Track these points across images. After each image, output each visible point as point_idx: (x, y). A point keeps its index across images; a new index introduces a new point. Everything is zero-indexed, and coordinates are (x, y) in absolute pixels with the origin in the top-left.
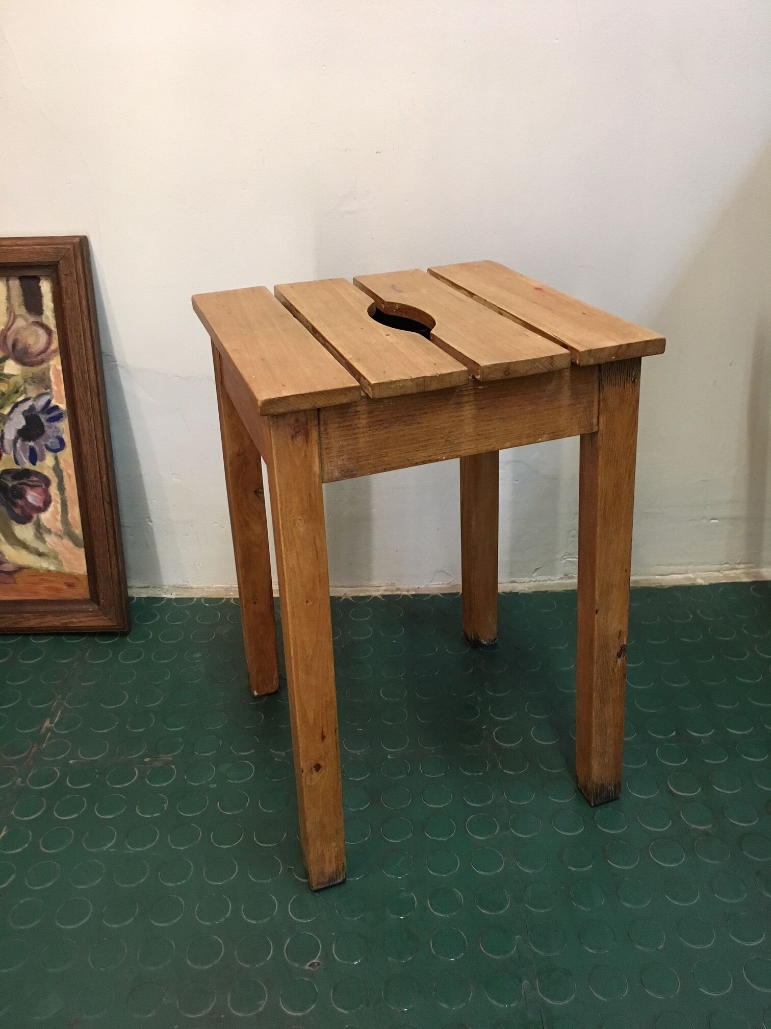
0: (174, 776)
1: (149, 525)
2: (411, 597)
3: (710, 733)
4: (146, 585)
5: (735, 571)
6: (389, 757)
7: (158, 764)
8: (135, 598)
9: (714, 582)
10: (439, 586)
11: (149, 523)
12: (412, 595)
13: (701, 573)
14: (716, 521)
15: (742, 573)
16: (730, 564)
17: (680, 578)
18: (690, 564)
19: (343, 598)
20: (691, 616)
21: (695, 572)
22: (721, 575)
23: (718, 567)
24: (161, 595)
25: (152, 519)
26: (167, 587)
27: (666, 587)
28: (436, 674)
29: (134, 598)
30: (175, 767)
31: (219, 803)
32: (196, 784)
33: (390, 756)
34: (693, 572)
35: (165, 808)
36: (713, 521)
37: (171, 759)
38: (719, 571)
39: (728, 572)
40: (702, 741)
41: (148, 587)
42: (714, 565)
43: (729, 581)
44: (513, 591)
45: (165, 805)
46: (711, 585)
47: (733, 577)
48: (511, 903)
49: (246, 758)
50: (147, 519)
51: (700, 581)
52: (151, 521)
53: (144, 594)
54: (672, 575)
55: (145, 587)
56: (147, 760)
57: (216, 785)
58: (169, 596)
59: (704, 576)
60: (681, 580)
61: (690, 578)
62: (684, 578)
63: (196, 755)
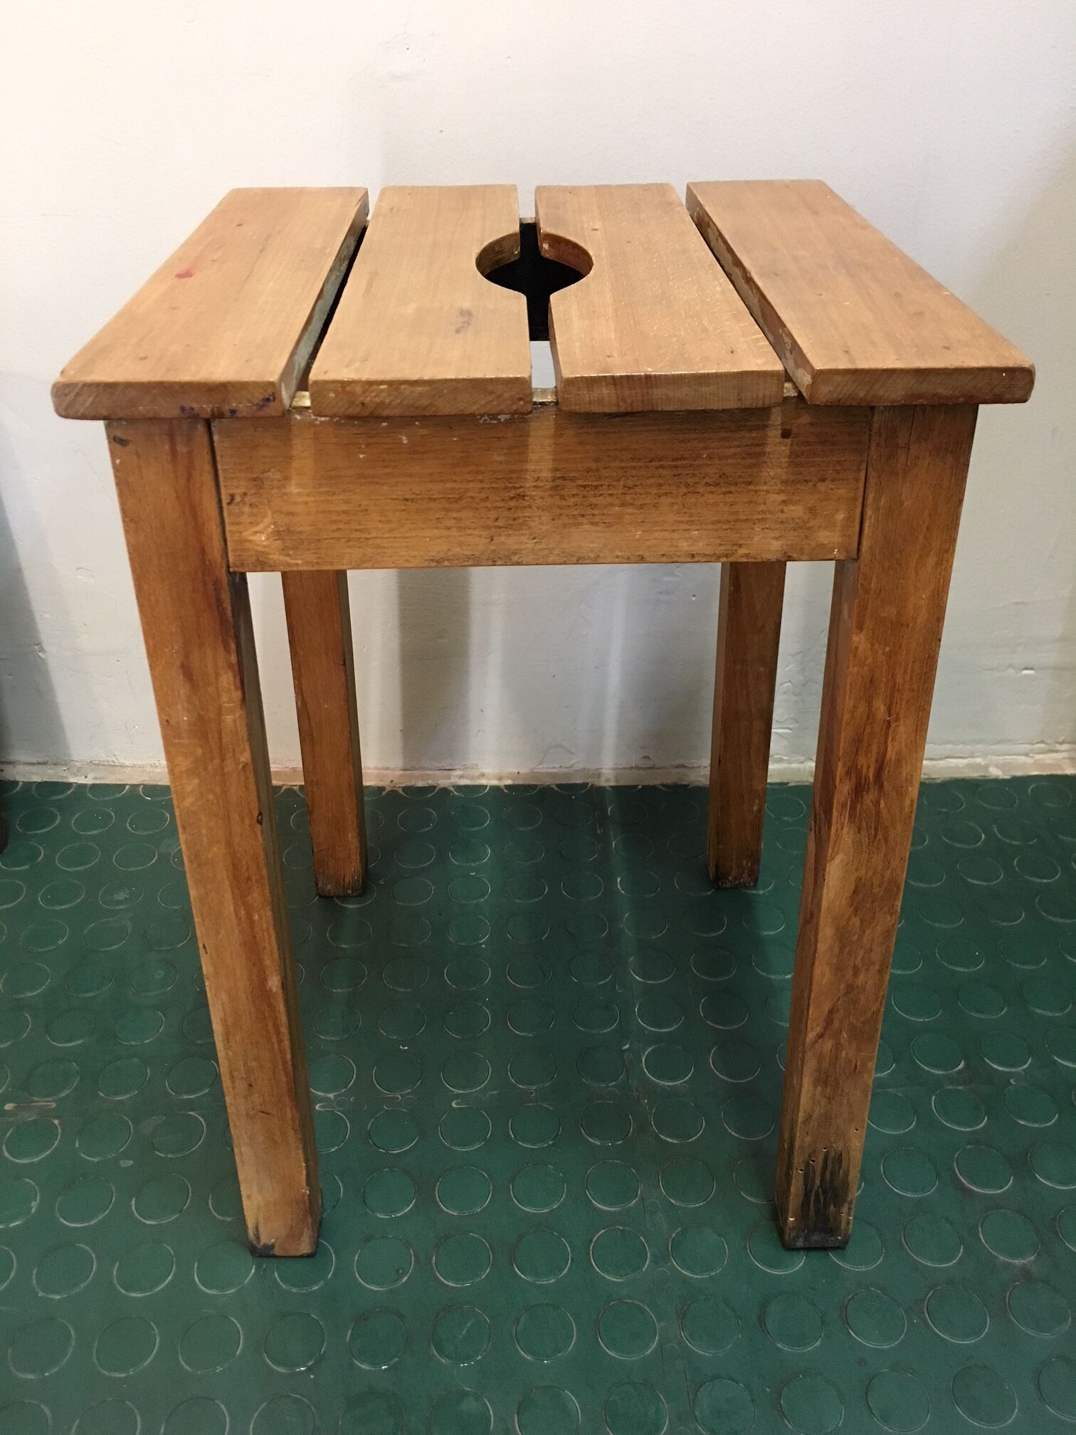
0: (57, 1142)
1: (40, 657)
2: (506, 791)
3: (1026, 1066)
4: (40, 760)
5: (1054, 755)
6: (454, 1105)
7: (31, 1117)
8: (21, 784)
9: (1019, 773)
10: (554, 770)
11: (40, 654)
12: (507, 787)
13: (997, 758)
14: (1031, 672)
15: (1064, 758)
16: (1046, 744)
17: (960, 766)
18: (980, 741)
19: (388, 789)
20: (983, 836)
21: (987, 755)
22: (1029, 761)
23: (1027, 747)
24: (66, 777)
25: (45, 648)
26: (78, 764)
27: (939, 781)
28: (544, 938)
29: (17, 783)
30: (60, 1124)
31: (134, 1199)
32: (96, 1160)
33: (457, 1104)
34: (984, 755)
35: (33, 1210)
36: (1025, 672)
37: (54, 1105)
38: (1027, 755)
39: (1041, 756)
40: (1012, 1081)
41: (45, 763)
42: (1021, 744)
43: (1044, 773)
44: (679, 783)
45: (33, 1204)
46: (1015, 780)
47: (1050, 764)
48: (670, 1423)
49: (191, 1105)
50: (36, 647)
51: (995, 772)
52: (42, 650)
53: (37, 775)
54: (947, 759)
55: (38, 764)
56: (9, 1107)
57: (131, 1162)
58: (82, 780)
59: (1002, 761)
60: (963, 768)
61: (977, 767)
62: (968, 765)
63: (101, 1098)
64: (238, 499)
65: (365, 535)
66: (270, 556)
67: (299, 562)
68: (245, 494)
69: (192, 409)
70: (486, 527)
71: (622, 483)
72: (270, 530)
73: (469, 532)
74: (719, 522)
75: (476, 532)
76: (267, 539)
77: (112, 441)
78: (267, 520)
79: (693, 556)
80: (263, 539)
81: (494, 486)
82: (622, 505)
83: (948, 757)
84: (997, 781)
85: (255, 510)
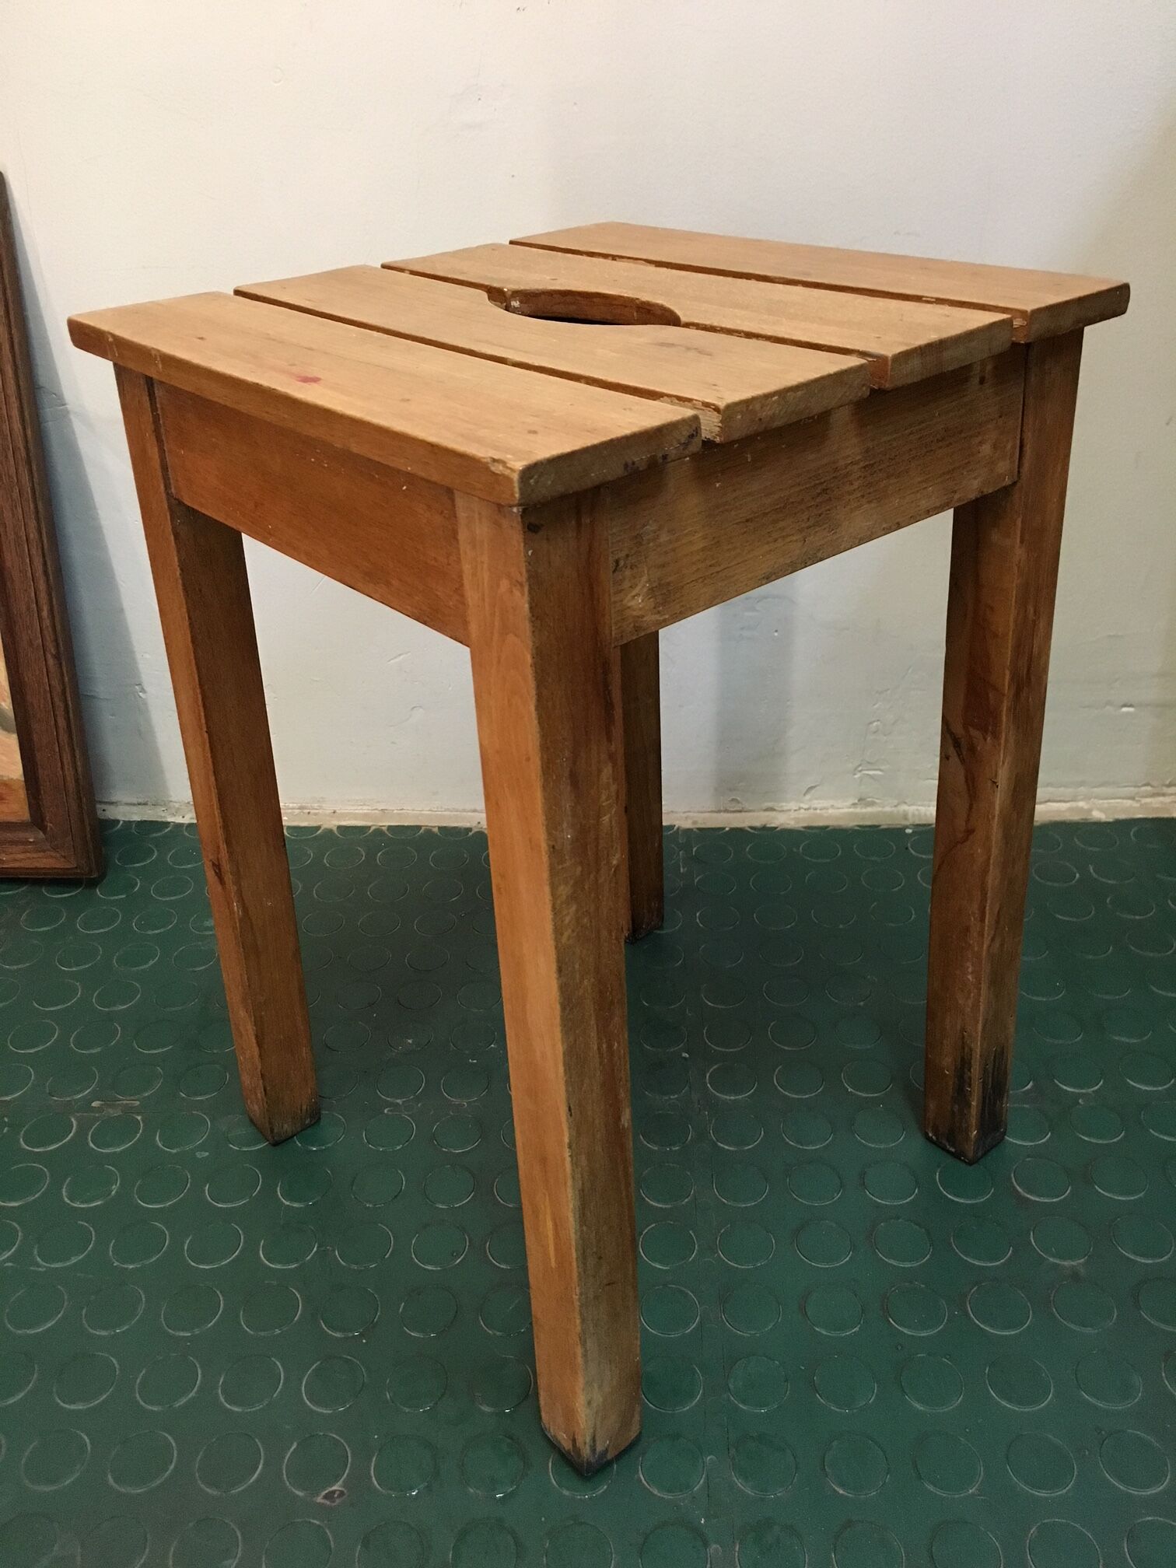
64: (622, 563)
65: (718, 569)
66: (645, 619)
67: (667, 617)
68: (627, 556)
69: (633, 463)
70: (801, 531)
71: (888, 456)
72: (645, 590)
73: (788, 540)
74: (944, 474)
75: (794, 538)
76: (643, 601)
77: (527, 530)
78: (645, 578)
79: (928, 511)
80: (640, 601)
81: (807, 486)
82: (888, 477)
85: (635, 570)
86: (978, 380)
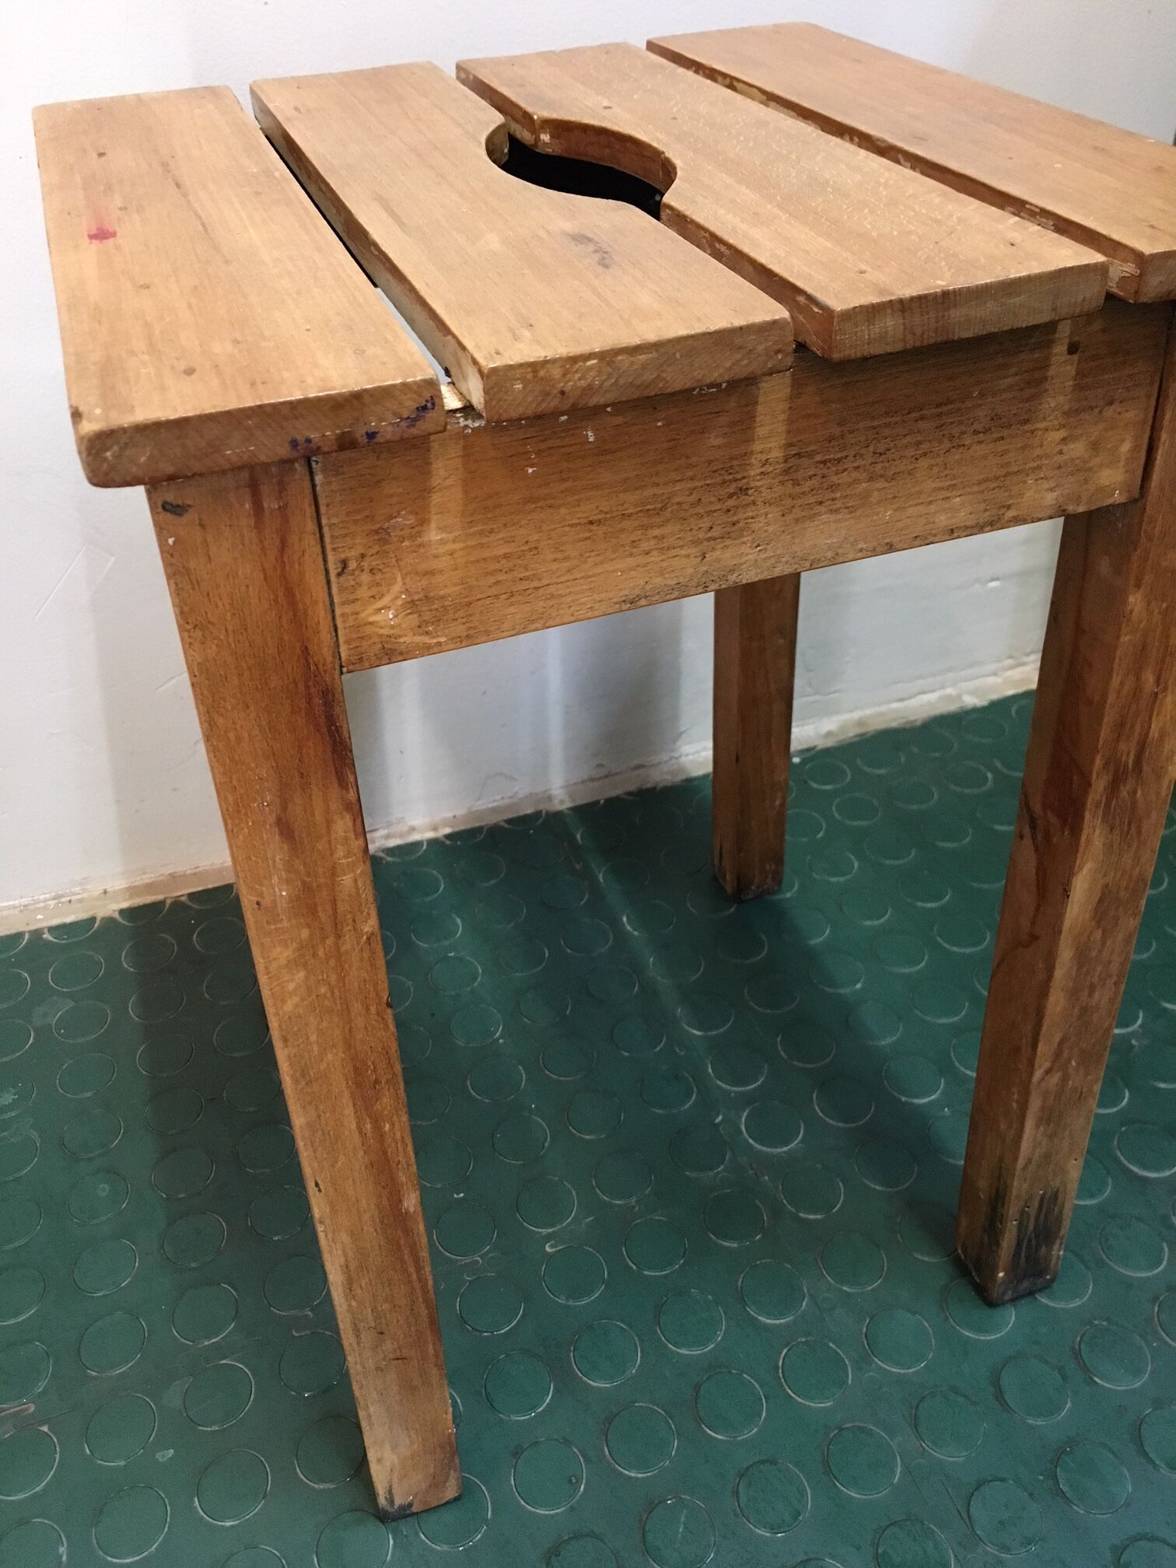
0: (57, 1456)
2: (448, 842)
3: (1139, 1021)
5: (1020, 669)
6: (548, 1249)
7: (7, 1432)
9: (995, 696)
10: (495, 804)
12: (448, 837)
13: (967, 684)
14: (997, 583)
16: (1014, 658)
17: (933, 701)
18: (950, 670)
20: (989, 775)
21: (956, 683)
22: (998, 680)
23: (994, 666)
27: (919, 723)
30: (52, 1430)
31: (196, 1500)
32: (122, 1463)
33: (552, 1246)
34: (954, 684)
35: (64, 1558)
36: (993, 584)
37: (32, 1408)
38: (995, 674)
39: (1010, 673)
42: (987, 663)
43: (1020, 690)
45: (60, 1549)
46: (994, 704)
47: (1021, 680)
49: (219, 1350)
51: (971, 701)
54: (918, 697)
57: (172, 1451)
59: (974, 687)
60: (936, 703)
61: (949, 698)
62: (940, 699)
63: (95, 1378)
64: (352, 565)
65: (536, 584)
66: (402, 640)
67: (443, 640)
68: (363, 556)
69: (309, 441)
70: (697, 542)
71: (871, 449)
72: (399, 602)
73: (674, 552)
74: (986, 480)
75: (683, 552)
76: (396, 616)
77: (160, 510)
78: (397, 587)
79: (952, 531)
80: (391, 616)
81: (708, 482)
82: (871, 479)
83: (920, 693)
84: (975, 710)
85: (379, 576)
86: (1066, 347)
